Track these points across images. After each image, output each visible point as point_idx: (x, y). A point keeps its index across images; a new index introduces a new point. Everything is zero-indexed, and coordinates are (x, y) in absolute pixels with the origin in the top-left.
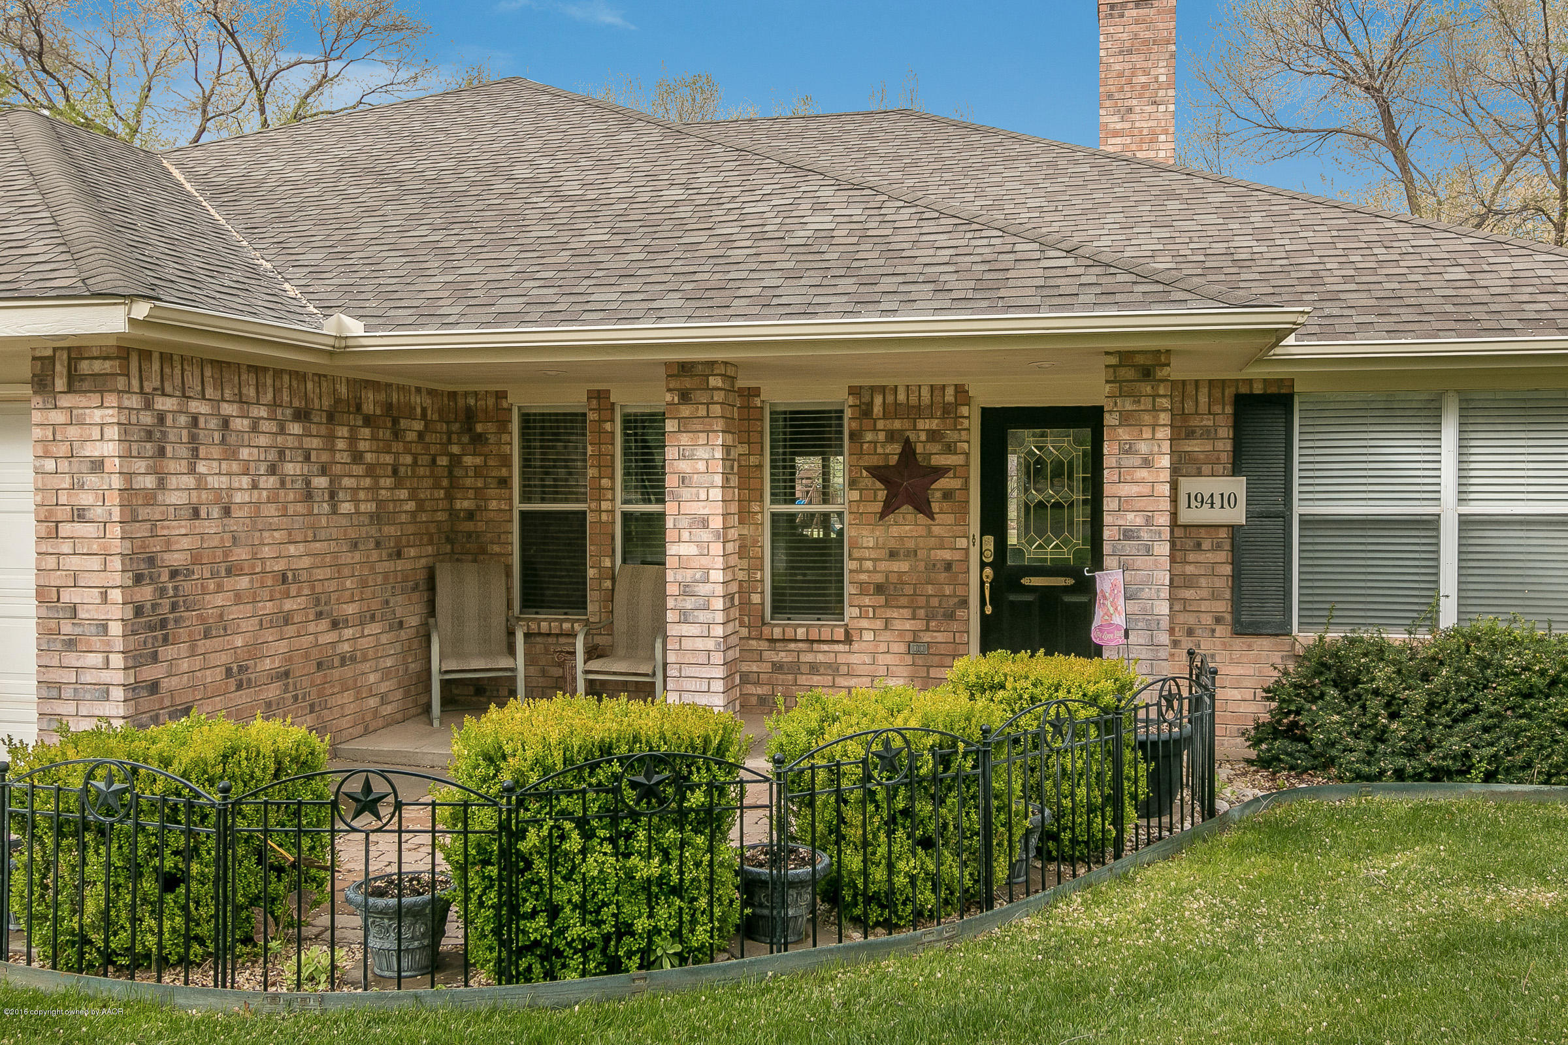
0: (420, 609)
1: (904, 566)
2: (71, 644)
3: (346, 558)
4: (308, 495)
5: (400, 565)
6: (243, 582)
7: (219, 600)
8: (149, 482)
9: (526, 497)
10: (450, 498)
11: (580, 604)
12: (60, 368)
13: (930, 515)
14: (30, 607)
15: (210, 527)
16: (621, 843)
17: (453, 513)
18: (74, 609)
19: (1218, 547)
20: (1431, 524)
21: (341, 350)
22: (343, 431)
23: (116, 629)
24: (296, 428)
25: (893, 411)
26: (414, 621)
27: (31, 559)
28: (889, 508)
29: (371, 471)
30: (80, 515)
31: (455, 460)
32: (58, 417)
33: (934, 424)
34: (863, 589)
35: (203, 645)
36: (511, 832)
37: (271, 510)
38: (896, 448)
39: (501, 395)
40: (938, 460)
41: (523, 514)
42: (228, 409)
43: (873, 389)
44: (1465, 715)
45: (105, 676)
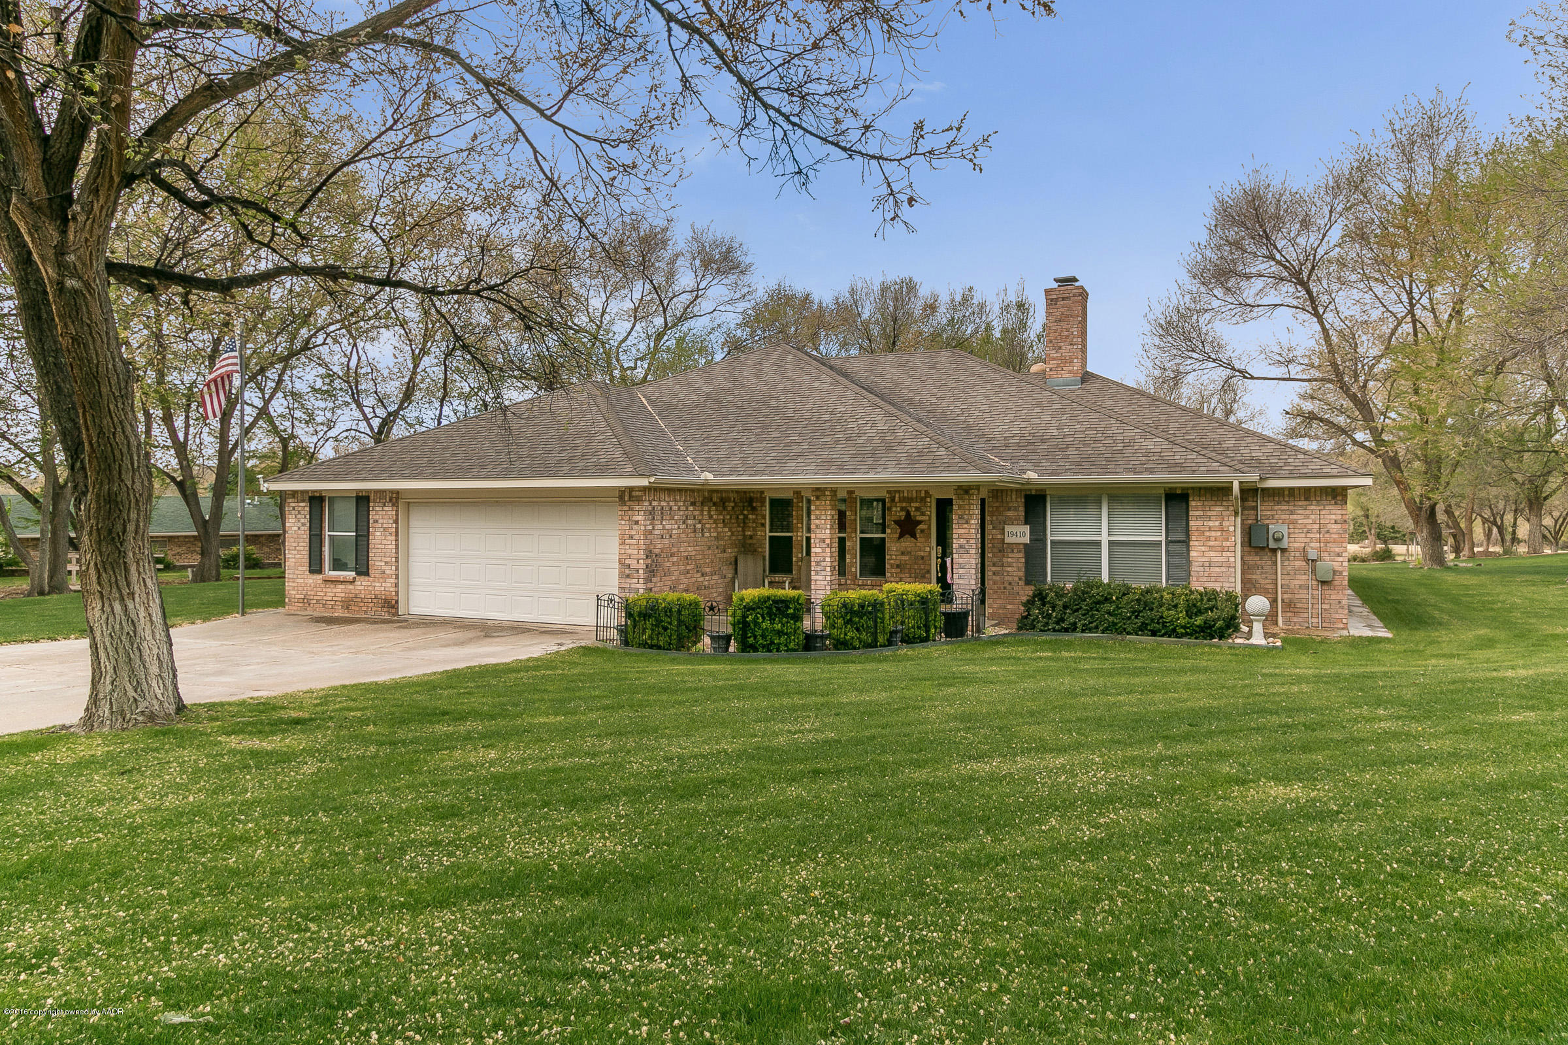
0: (732, 571)
1: (906, 558)
2: (628, 576)
3: (707, 552)
4: (695, 531)
5: (725, 555)
6: (675, 559)
7: (668, 564)
8: (650, 527)
9: (771, 531)
10: (744, 531)
11: (790, 571)
12: (627, 494)
13: (915, 538)
14: (617, 565)
15: (666, 541)
16: (772, 621)
17: (744, 535)
18: (629, 565)
19: (1020, 552)
20: (1098, 544)
21: (706, 483)
22: (706, 508)
23: (641, 571)
24: (691, 508)
25: (902, 500)
26: (730, 576)
27: (617, 551)
28: (901, 536)
29: (715, 522)
30: (631, 537)
31: (746, 517)
32: (626, 508)
33: (917, 505)
34: (892, 566)
35: (664, 578)
36: (744, 617)
37: (683, 536)
38: (903, 513)
39: (762, 492)
40: (919, 518)
41: (771, 537)
42: (672, 504)
43: (896, 491)
44: (1077, 610)
45: (638, 586)
